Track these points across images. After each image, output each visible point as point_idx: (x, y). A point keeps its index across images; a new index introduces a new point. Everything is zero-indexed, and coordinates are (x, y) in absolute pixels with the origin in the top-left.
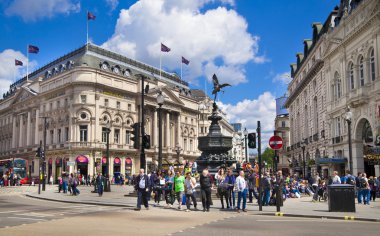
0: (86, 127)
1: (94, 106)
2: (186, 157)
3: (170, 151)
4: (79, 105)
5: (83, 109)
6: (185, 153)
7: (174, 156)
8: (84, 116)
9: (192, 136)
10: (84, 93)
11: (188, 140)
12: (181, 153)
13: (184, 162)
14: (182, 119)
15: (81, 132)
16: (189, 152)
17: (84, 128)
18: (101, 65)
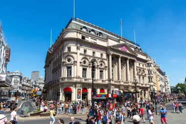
0: (70, 67)
1: (76, 53)
2: (140, 88)
3: (130, 84)
4: (66, 53)
5: (69, 56)
6: (140, 85)
7: (133, 87)
8: (69, 60)
9: (144, 75)
10: (70, 45)
11: (141, 77)
12: (137, 85)
13: (140, 90)
14: (137, 64)
15: (68, 71)
16: (142, 84)
17: (69, 68)
18: (81, 29)
